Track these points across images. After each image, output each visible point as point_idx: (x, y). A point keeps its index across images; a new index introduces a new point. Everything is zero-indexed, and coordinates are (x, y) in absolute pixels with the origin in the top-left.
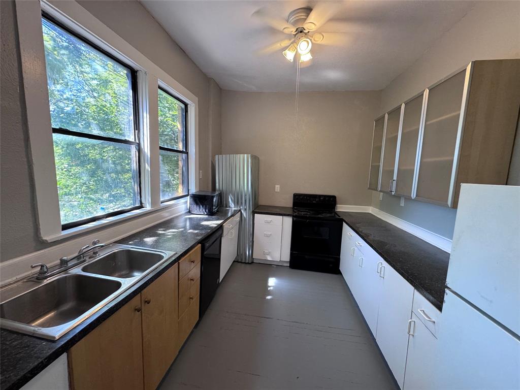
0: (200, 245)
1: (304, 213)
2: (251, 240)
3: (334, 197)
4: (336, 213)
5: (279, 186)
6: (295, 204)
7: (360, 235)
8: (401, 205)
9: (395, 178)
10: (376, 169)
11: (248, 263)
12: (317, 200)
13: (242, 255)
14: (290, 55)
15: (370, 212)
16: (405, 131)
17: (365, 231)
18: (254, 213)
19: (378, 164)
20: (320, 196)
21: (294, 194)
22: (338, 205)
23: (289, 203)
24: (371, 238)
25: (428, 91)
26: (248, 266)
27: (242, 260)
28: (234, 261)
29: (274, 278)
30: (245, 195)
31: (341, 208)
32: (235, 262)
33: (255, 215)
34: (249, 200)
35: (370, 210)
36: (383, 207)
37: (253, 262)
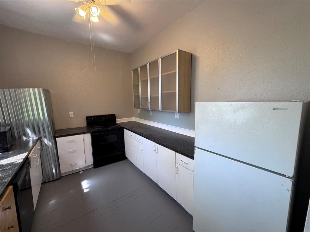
0: (11, 187)
1: (98, 129)
2: (56, 160)
3: (114, 115)
4: (117, 124)
5: (72, 113)
6: (88, 124)
7: (138, 134)
8: (150, 114)
9: (149, 101)
10: (137, 97)
11: (57, 179)
12: (104, 118)
13: (49, 175)
14: (82, 13)
15: (134, 120)
16: (152, 77)
17: (139, 131)
18: (55, 138)
19: (138, 94)
20: (105, 116)
21: (86, 117)
22: (117, 120)
23: (84, 124)
24: (144, 134)
25: (160, 59)
26: (57, 182)
27: (49, 179)
28: (42, 184)
29: (86, 180)
30: (43, 125)
31: (119, 121)
32: (44, 183)
33: (57, 139)
34: (48, 128)
35: (134, 119)
36: (141, 117)
37: (61, 177)
